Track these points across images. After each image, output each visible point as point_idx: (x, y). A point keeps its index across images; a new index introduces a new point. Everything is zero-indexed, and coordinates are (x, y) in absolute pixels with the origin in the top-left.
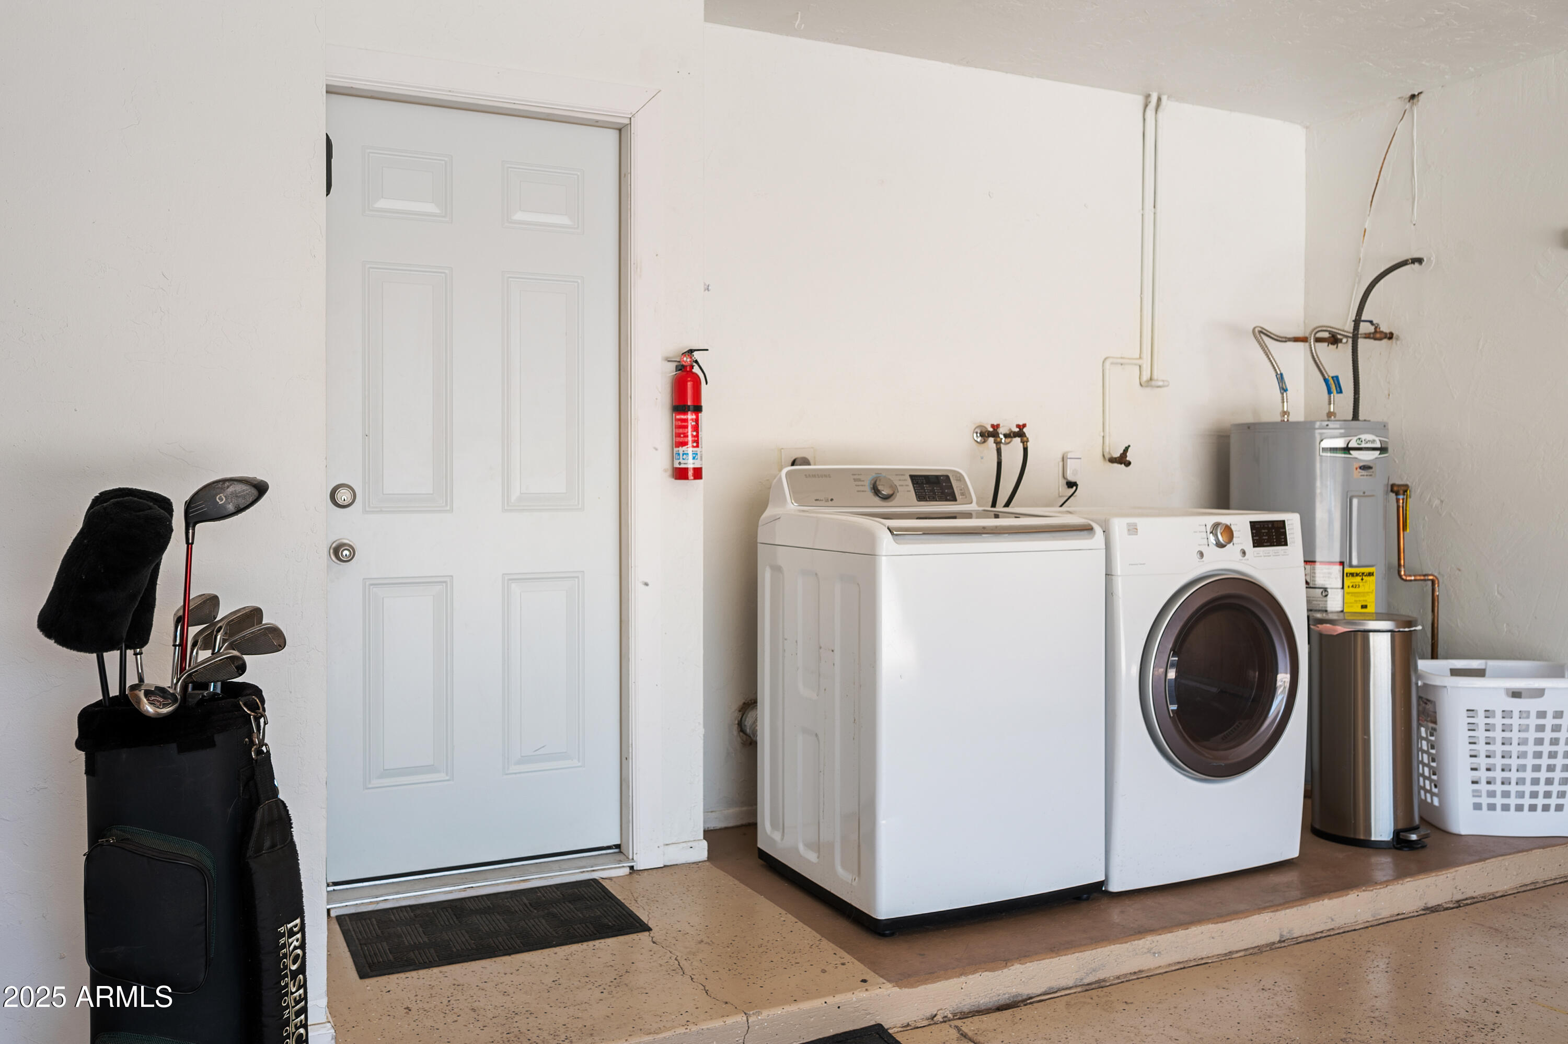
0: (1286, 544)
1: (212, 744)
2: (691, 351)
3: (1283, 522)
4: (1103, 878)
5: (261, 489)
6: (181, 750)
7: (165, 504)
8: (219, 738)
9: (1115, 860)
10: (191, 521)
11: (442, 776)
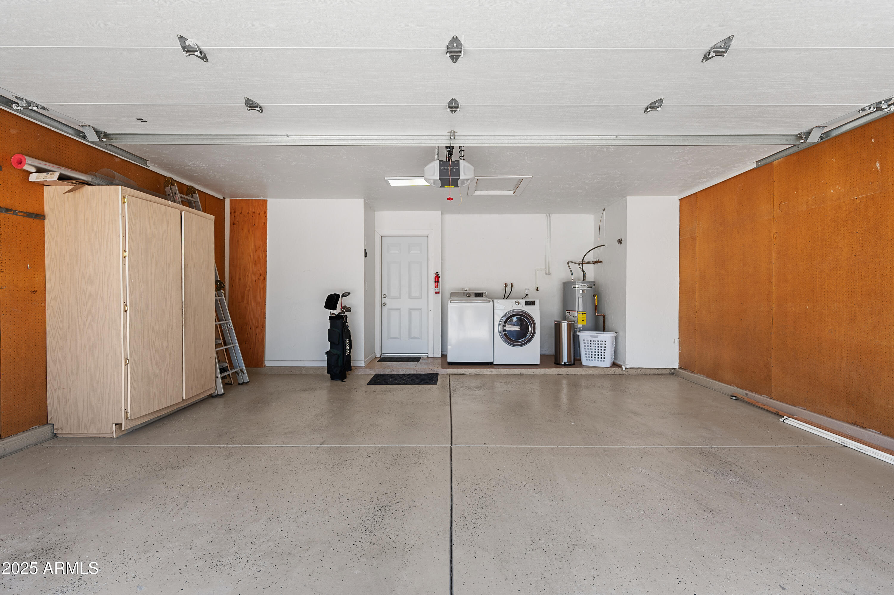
0: (535, 305)
1: (340, 320)
2: (437, 272)
3: (534, 301)
4: (492, 361)
5: (349, 293)
6: (337, 320)
7: (339, 295)
8: (340, 319)
9: (494, 359)
10: (342, 297)
11: (399, 339)
